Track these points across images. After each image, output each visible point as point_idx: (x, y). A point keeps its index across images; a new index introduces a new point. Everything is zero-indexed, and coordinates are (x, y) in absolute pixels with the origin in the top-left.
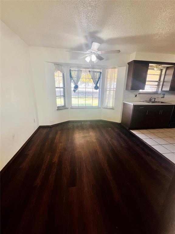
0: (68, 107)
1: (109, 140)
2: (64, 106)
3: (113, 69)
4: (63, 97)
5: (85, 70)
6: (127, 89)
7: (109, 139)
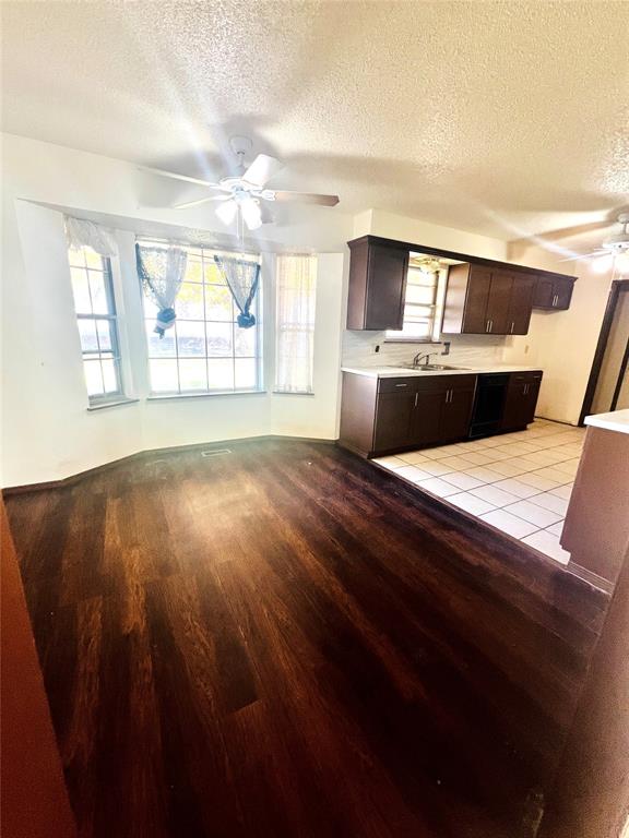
0: (135, 398)
1: (319, 503)
2: (120, 392)
3: (299, 259)
4: (110, 355)
5: (198, 251)
6: (350, 326)
7: (319, 499)
